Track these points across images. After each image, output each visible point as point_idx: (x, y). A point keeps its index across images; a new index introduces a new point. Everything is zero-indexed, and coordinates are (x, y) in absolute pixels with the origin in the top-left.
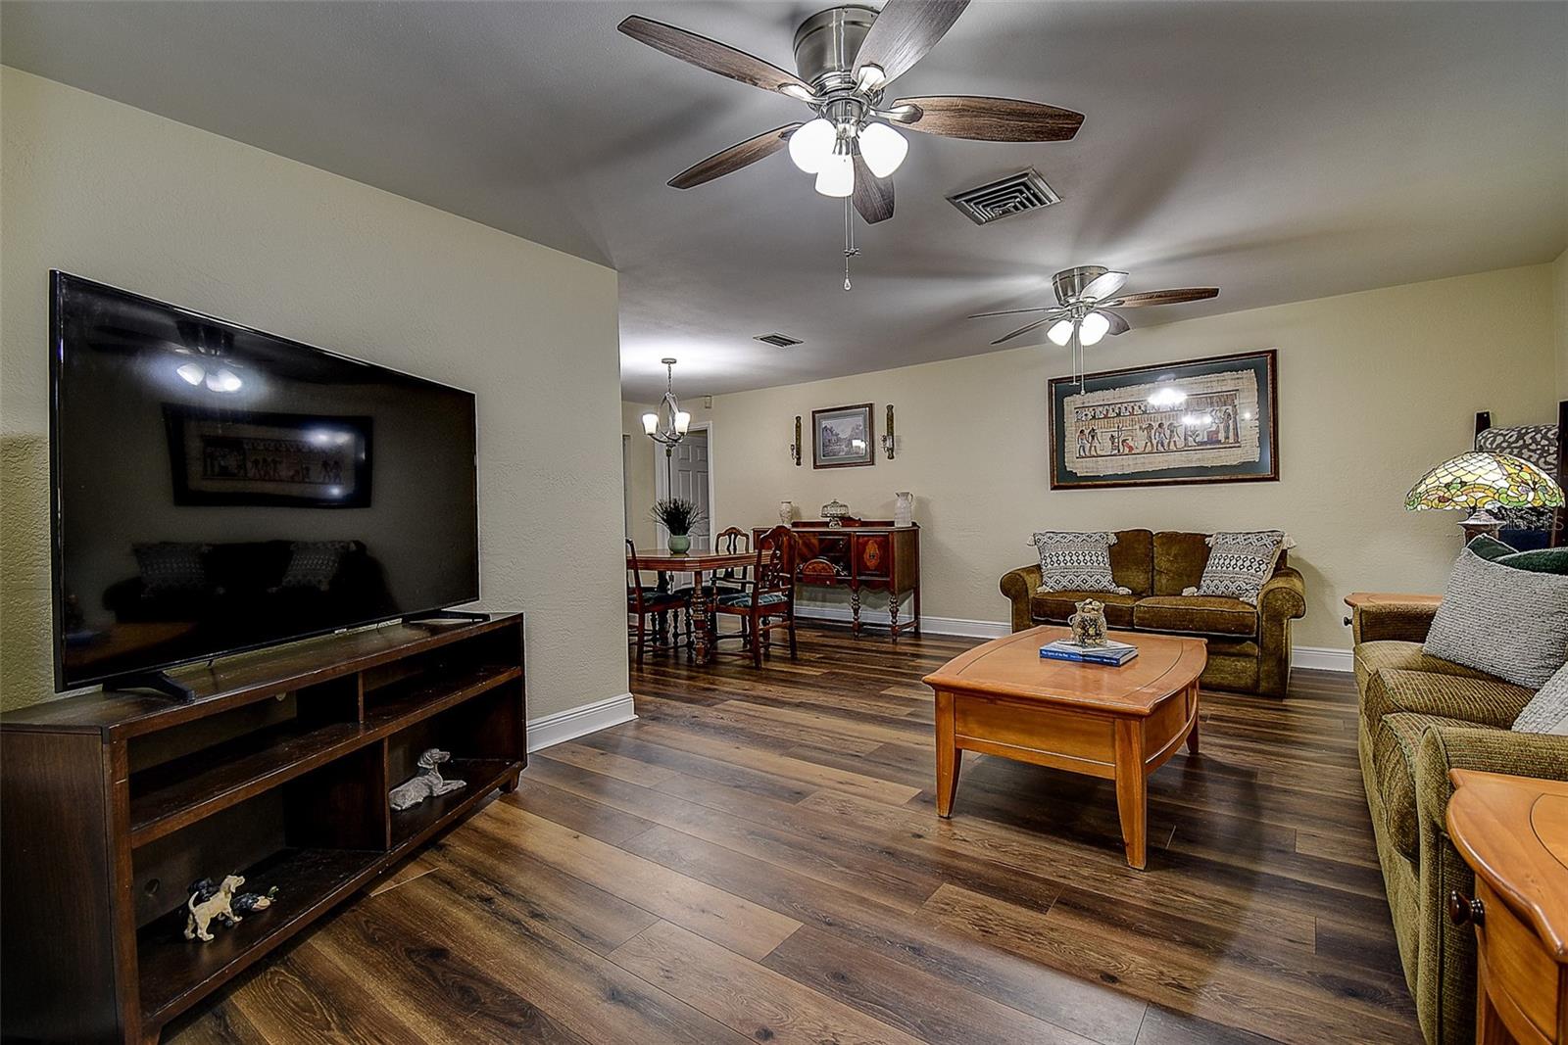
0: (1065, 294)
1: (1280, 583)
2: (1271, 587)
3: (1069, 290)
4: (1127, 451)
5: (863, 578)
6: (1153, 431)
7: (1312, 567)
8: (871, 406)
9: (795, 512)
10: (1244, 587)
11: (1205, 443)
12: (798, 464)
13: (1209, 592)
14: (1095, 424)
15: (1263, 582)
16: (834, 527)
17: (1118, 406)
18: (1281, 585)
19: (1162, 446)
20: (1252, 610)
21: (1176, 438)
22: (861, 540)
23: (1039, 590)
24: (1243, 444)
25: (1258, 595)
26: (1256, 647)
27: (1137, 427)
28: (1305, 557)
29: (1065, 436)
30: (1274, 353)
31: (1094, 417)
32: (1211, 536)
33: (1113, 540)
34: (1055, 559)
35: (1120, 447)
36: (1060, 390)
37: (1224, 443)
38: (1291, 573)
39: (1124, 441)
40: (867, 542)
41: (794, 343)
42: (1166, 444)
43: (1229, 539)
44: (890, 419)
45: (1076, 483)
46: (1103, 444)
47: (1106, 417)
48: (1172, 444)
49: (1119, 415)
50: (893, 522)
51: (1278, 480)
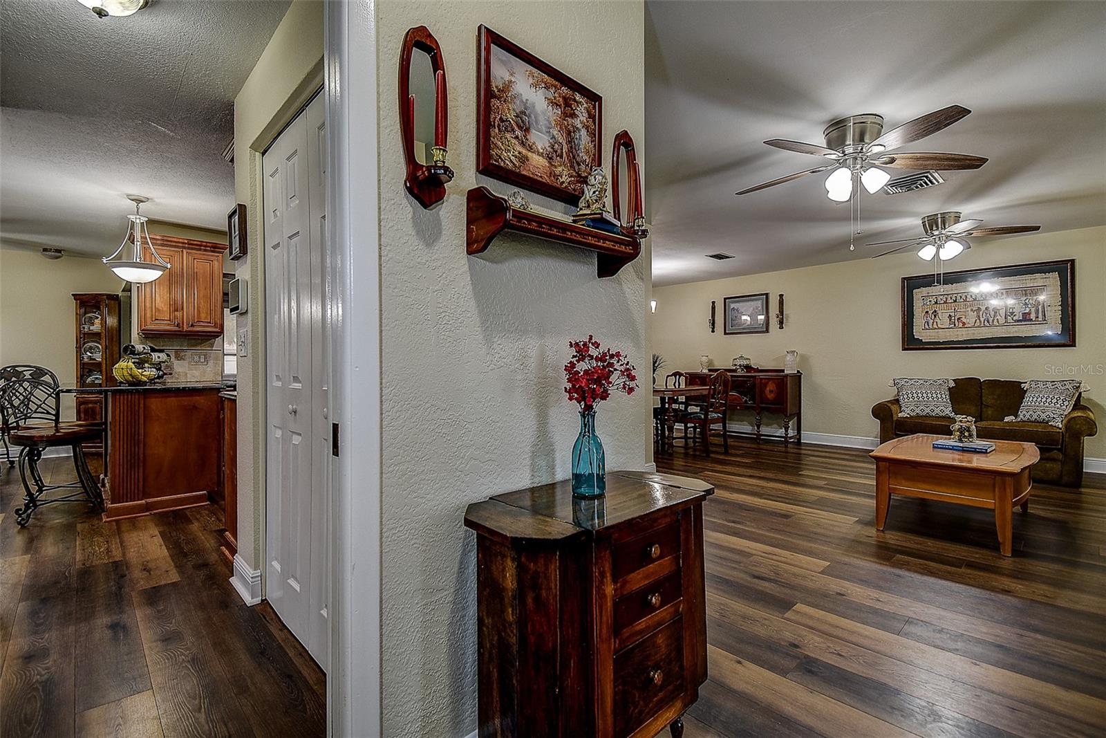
0: (932, 229)
1: (1077, 414)
2: (1072, 416)
3: (934, 226)
4: (961, 325)
5: (763, 405)
6: (981, 313)
7: (1098, 404)
8: (767, 295)
9: (710, 362)
10: (1052, 415)
11: (1020, 321)
12: (713, 331)
13: (1025, 419)
14: (937, 307)
15: (1066, 413)
16: (740, 373)
17: (955, 295)
18: (1079, 414)
19: (988, 322)
20: (1058, 430)
21: (999, 317)
22: (763, 381)
23: (900, 415)
24: (1049, 321)
25: (1062, 421)
26: (1061, 454)
27: (969, 309)
28: (1093, 398)
29: (913, 315)
30: (1073, 261)
31: (936, 303)
32: (1026, 383)
33: (952, 384)
34: (910, 395)
35: (955, 321)
36: (911, 285)
37: (1035, 321)
38: (1085, 408)
39: (959, 319)
40: (768, 383)
41: (729, 257)
42: (991, 321)
43: (1041, 385)
44: (781, 303)
45: (921, 347)
46: (943, 320)
47: (945, 302)
48: (996, 321)
49: (955, 301)
50: (784, 370)
51: (1075, 346)
